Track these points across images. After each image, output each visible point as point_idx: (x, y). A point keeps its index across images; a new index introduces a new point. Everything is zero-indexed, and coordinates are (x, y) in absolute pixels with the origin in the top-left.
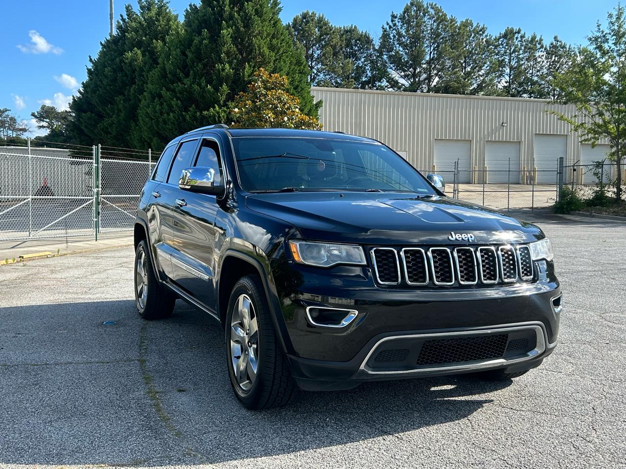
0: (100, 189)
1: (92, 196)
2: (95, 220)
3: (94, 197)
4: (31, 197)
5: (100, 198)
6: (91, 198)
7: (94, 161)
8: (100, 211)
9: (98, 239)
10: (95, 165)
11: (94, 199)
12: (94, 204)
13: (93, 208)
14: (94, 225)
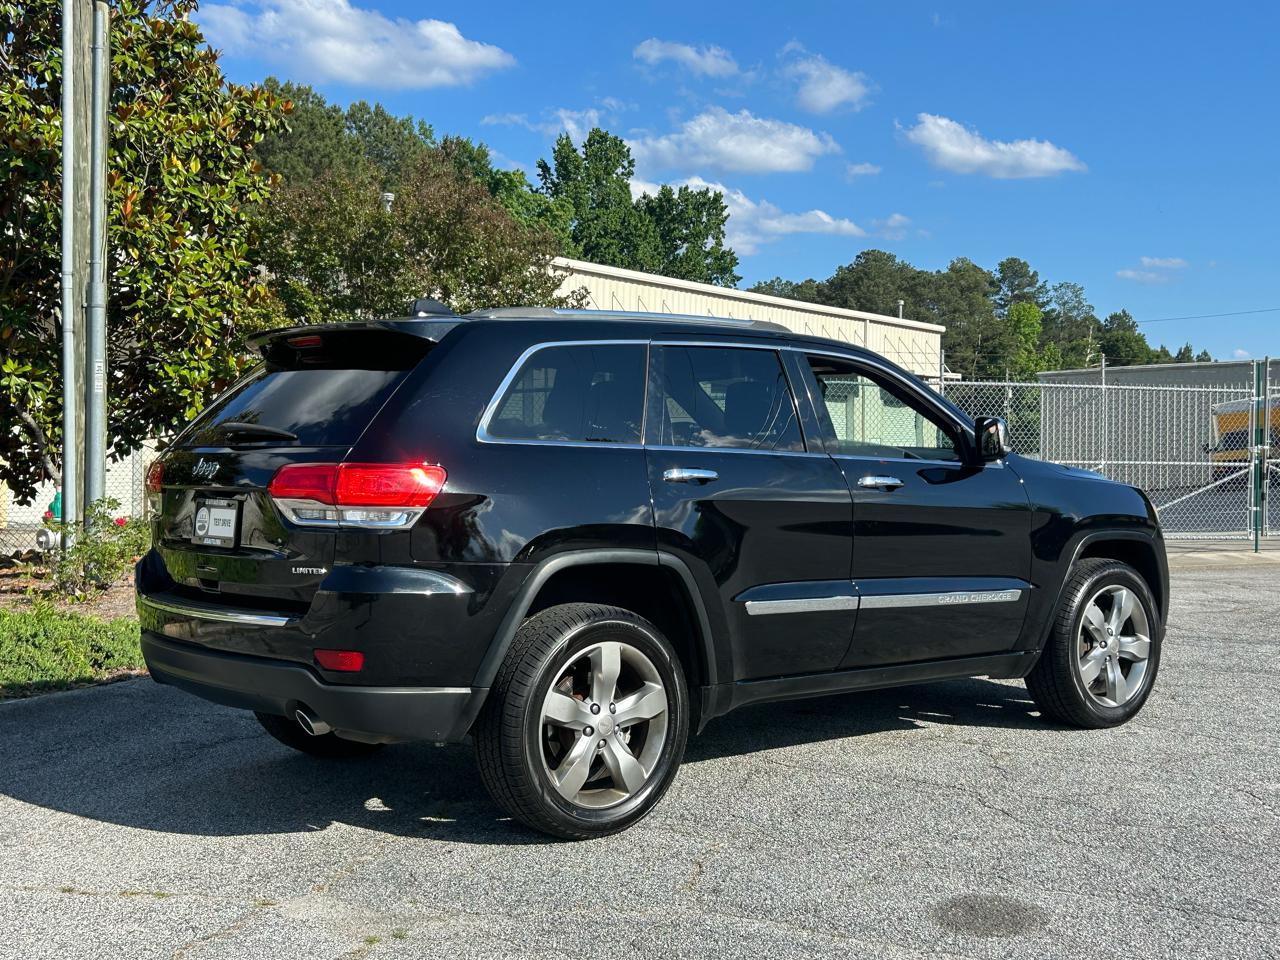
0: (1267, 447)
1: (1245, 461)
2: (1255, 509)
3: (1253, 464)
4: (1103, 462)
5: (1266, 465)
6: (1242, 464)
7: (1254, 391)
8: (1267, 491)
9: (1259, 547)
10: (1255, 399)
11: (1252, 468)
12: (1252, 477)
13: (1249, 486)
14: (1250, 521)
